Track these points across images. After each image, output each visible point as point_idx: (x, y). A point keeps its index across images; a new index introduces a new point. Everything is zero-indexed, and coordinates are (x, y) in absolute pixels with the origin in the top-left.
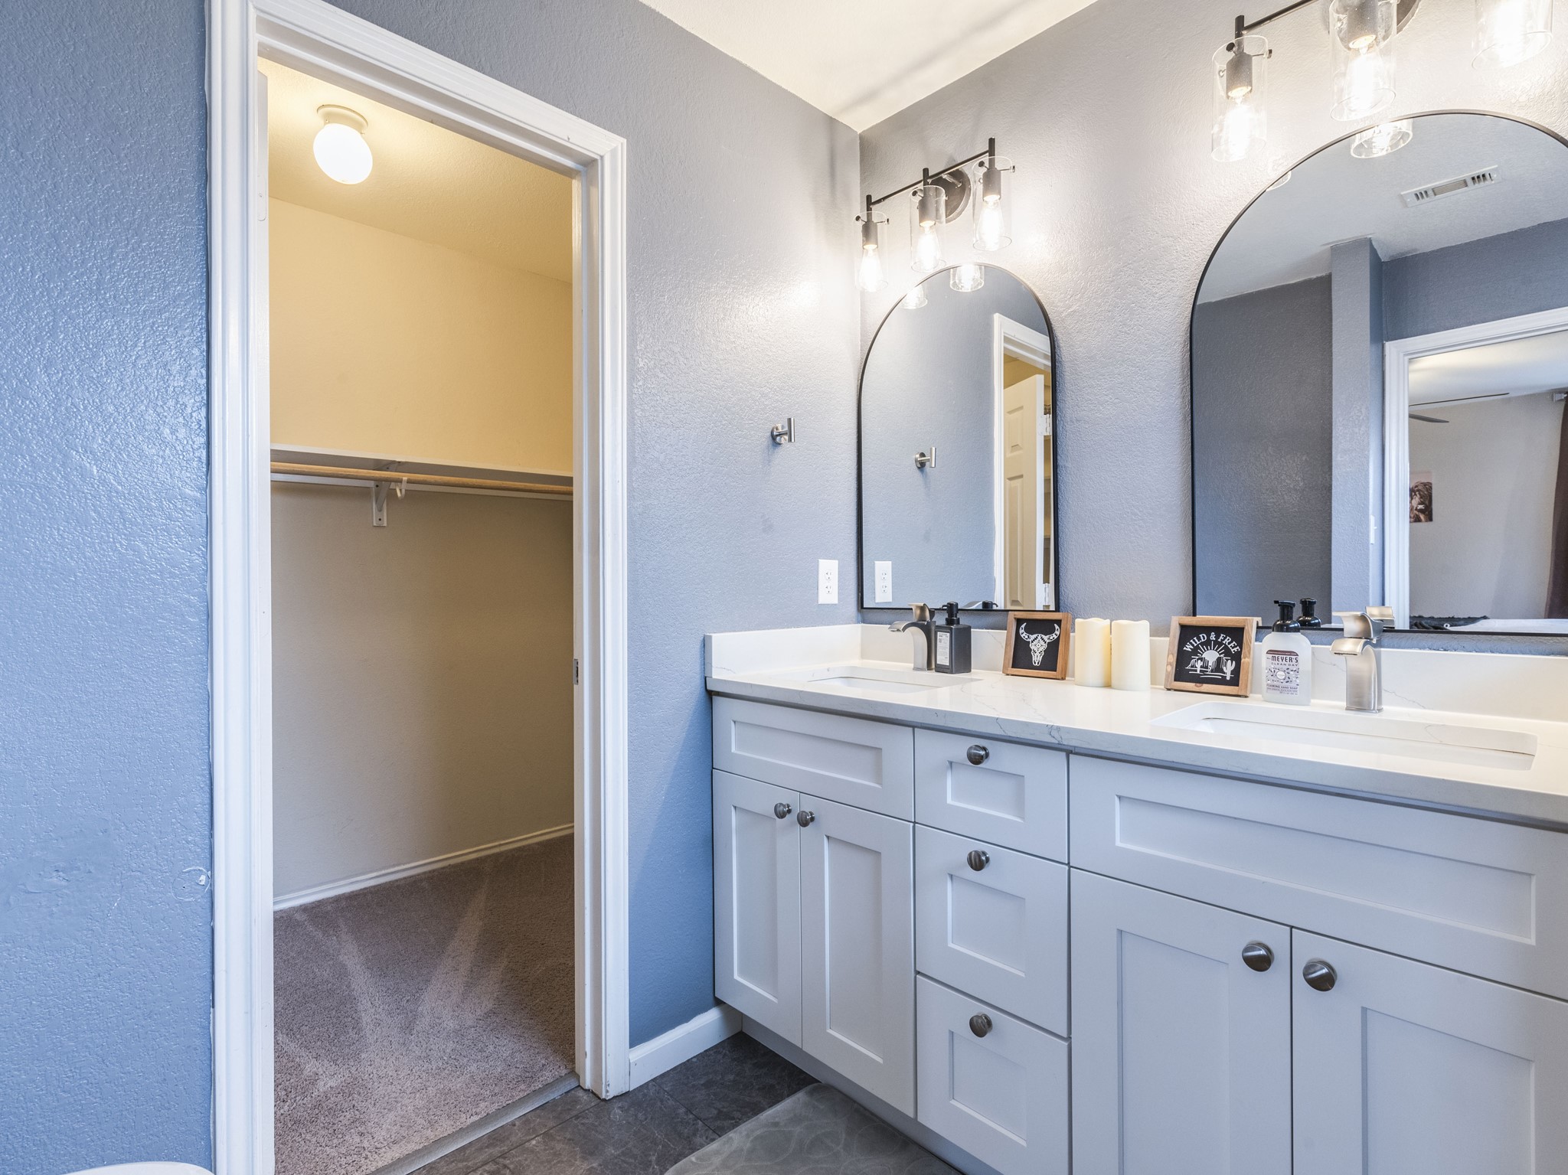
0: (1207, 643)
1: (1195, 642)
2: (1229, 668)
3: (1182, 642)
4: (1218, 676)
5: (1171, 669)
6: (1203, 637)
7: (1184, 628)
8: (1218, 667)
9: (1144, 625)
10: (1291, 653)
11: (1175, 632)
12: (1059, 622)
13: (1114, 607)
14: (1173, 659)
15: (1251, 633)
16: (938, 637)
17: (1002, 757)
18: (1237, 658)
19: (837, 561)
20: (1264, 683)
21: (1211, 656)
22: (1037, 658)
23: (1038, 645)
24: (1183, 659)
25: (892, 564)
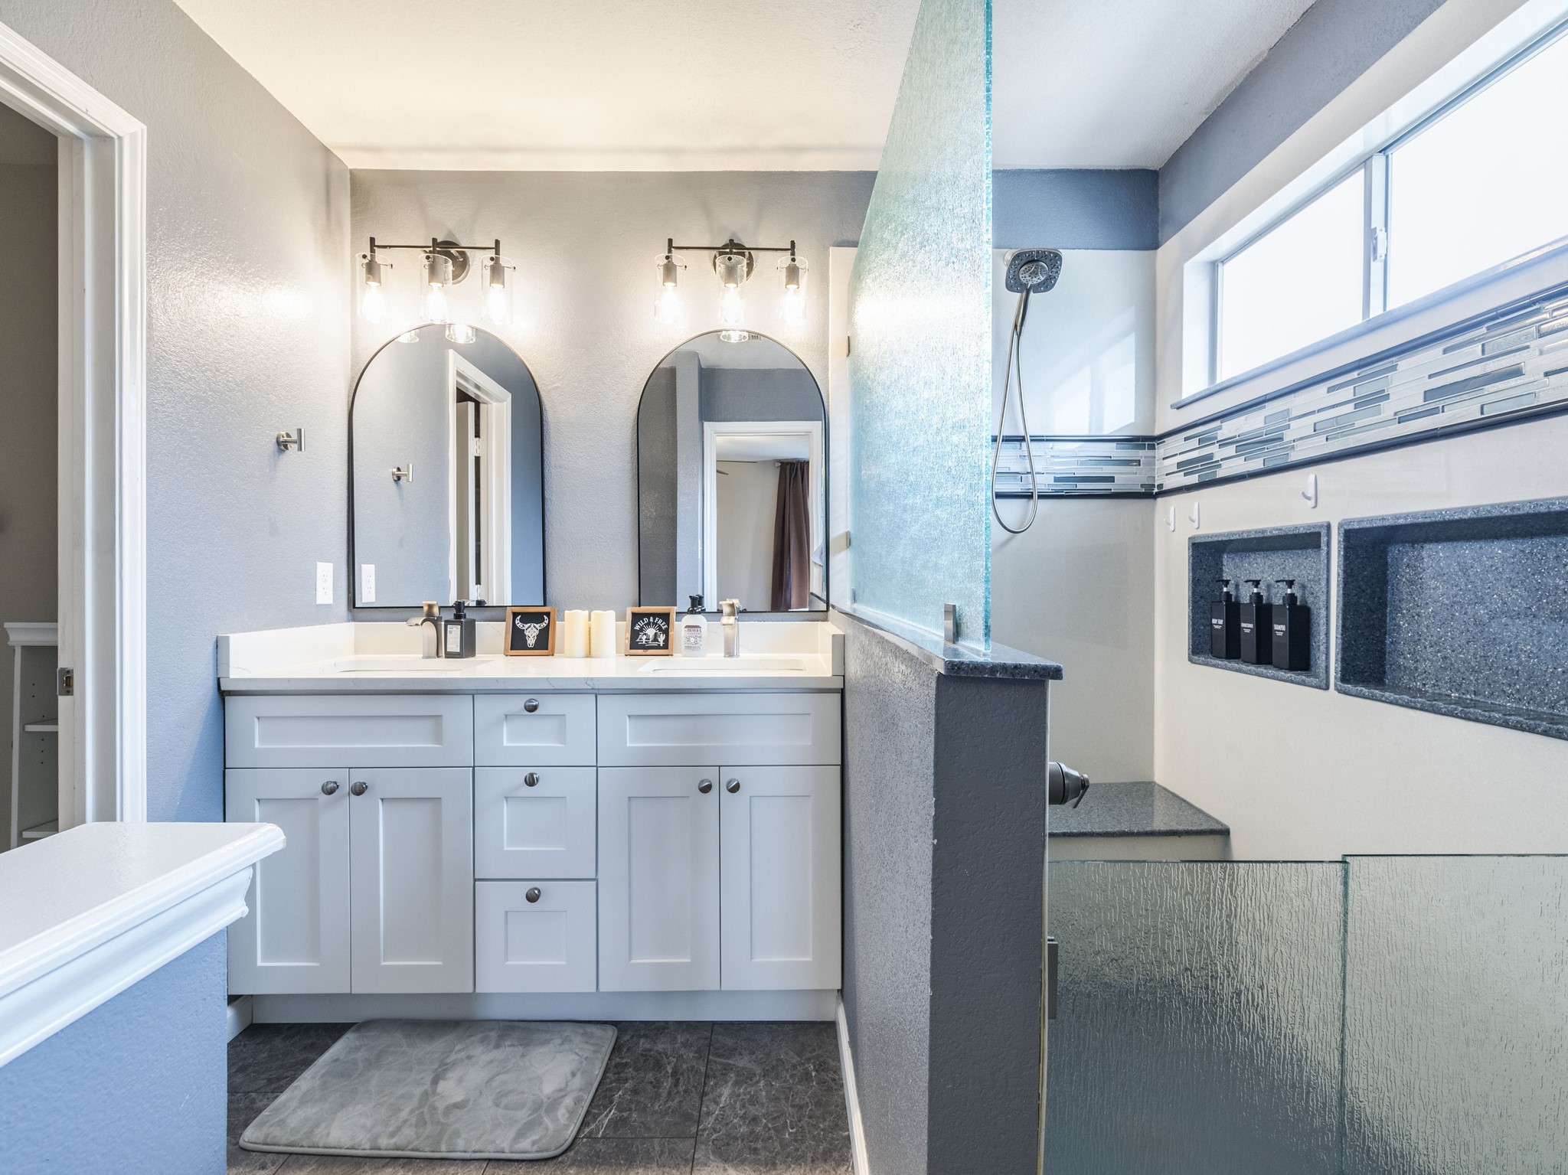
0: (648, 624)
1: (641, 623)
2: (662, 638)
3: (633, 624)
4: (655, 644)
5: (628, 642)
6: (646, 620)
7: (634, 614)
8: (655, 639)
9: (611, 614)
10: (697, 627)
11: (629, 617)
12: (548, 614)
13: (591, 603)
14: (629, 635)
15: (673, 616)
16: (448, 629)
17: (547, 705)
18: (666, 632)
19: (332, 564)
20: (683, 646)
21: (651, 632)
22: (531, 642)
23: (532, 632)
24: (635, 634)
25: (376, 567)
